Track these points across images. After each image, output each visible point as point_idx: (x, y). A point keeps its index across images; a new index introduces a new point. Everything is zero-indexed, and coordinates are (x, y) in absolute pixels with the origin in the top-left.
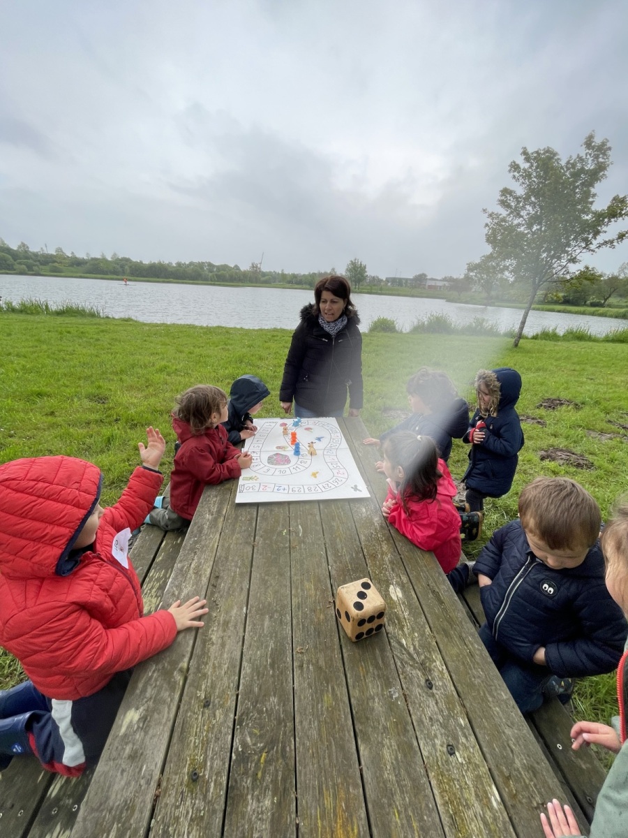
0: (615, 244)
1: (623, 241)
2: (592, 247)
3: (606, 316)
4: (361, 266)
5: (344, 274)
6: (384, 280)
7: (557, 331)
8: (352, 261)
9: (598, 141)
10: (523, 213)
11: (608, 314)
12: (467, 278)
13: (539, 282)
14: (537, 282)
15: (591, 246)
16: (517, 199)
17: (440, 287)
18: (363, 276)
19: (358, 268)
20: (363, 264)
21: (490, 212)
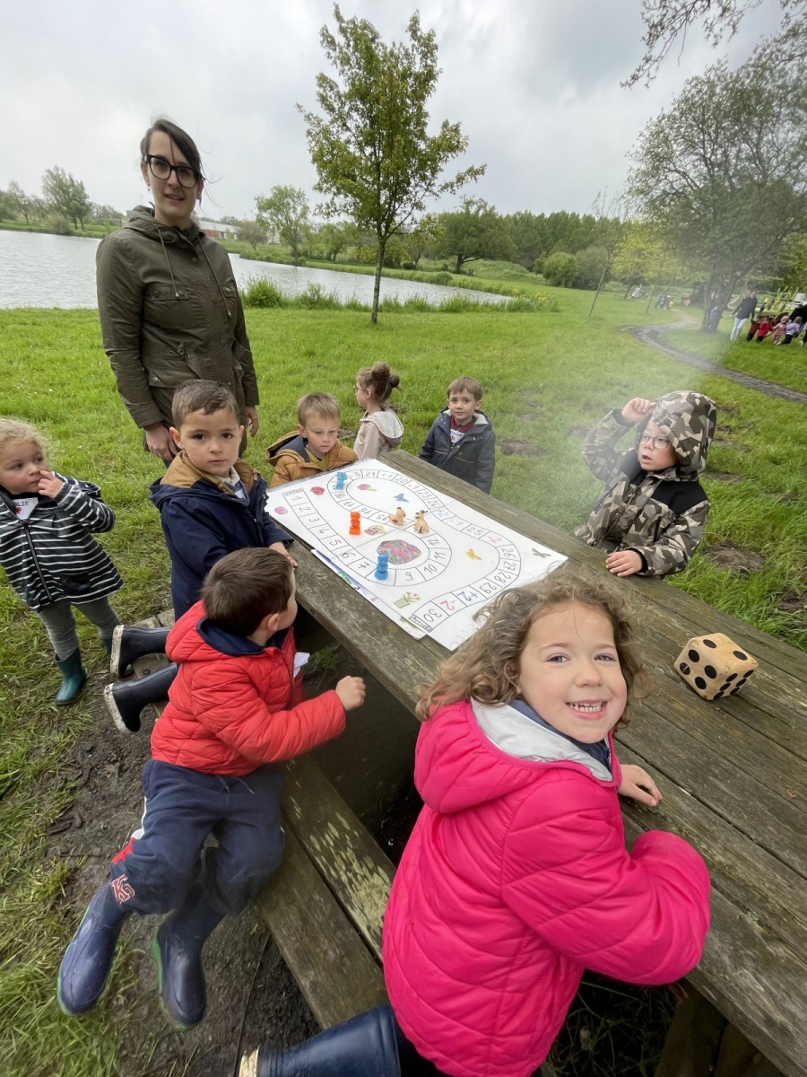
0: (455, 188)
1: (463, 185)
2: (435, 189)
3: (422, 281)
4: (73, 185)
5: (41, 196)
6: (125, 214)
7: (398, 301)
8: (49, 171)
9: (424, 29)
10: (350, 124)
11: (425, 278)
12: (261, 221)
13: (386, 234)
14: (383, 234)
15: (433, 188)
16: (339, 95)
17: (222, 233)
18: (83, 204)
19: (68, 187)
20: (77, 180)
21: (308, 113)
